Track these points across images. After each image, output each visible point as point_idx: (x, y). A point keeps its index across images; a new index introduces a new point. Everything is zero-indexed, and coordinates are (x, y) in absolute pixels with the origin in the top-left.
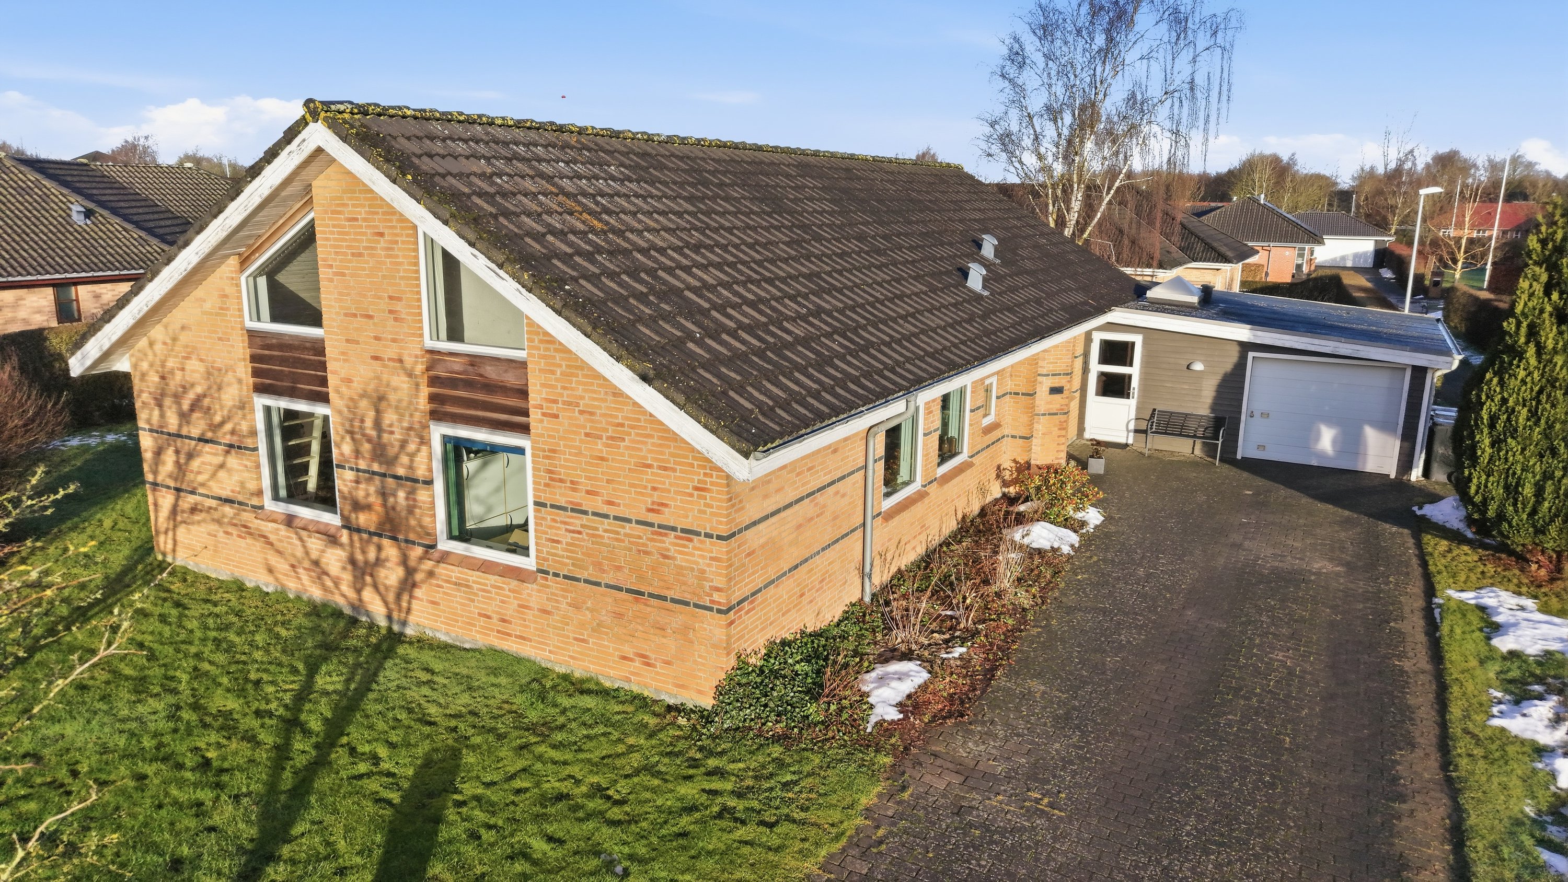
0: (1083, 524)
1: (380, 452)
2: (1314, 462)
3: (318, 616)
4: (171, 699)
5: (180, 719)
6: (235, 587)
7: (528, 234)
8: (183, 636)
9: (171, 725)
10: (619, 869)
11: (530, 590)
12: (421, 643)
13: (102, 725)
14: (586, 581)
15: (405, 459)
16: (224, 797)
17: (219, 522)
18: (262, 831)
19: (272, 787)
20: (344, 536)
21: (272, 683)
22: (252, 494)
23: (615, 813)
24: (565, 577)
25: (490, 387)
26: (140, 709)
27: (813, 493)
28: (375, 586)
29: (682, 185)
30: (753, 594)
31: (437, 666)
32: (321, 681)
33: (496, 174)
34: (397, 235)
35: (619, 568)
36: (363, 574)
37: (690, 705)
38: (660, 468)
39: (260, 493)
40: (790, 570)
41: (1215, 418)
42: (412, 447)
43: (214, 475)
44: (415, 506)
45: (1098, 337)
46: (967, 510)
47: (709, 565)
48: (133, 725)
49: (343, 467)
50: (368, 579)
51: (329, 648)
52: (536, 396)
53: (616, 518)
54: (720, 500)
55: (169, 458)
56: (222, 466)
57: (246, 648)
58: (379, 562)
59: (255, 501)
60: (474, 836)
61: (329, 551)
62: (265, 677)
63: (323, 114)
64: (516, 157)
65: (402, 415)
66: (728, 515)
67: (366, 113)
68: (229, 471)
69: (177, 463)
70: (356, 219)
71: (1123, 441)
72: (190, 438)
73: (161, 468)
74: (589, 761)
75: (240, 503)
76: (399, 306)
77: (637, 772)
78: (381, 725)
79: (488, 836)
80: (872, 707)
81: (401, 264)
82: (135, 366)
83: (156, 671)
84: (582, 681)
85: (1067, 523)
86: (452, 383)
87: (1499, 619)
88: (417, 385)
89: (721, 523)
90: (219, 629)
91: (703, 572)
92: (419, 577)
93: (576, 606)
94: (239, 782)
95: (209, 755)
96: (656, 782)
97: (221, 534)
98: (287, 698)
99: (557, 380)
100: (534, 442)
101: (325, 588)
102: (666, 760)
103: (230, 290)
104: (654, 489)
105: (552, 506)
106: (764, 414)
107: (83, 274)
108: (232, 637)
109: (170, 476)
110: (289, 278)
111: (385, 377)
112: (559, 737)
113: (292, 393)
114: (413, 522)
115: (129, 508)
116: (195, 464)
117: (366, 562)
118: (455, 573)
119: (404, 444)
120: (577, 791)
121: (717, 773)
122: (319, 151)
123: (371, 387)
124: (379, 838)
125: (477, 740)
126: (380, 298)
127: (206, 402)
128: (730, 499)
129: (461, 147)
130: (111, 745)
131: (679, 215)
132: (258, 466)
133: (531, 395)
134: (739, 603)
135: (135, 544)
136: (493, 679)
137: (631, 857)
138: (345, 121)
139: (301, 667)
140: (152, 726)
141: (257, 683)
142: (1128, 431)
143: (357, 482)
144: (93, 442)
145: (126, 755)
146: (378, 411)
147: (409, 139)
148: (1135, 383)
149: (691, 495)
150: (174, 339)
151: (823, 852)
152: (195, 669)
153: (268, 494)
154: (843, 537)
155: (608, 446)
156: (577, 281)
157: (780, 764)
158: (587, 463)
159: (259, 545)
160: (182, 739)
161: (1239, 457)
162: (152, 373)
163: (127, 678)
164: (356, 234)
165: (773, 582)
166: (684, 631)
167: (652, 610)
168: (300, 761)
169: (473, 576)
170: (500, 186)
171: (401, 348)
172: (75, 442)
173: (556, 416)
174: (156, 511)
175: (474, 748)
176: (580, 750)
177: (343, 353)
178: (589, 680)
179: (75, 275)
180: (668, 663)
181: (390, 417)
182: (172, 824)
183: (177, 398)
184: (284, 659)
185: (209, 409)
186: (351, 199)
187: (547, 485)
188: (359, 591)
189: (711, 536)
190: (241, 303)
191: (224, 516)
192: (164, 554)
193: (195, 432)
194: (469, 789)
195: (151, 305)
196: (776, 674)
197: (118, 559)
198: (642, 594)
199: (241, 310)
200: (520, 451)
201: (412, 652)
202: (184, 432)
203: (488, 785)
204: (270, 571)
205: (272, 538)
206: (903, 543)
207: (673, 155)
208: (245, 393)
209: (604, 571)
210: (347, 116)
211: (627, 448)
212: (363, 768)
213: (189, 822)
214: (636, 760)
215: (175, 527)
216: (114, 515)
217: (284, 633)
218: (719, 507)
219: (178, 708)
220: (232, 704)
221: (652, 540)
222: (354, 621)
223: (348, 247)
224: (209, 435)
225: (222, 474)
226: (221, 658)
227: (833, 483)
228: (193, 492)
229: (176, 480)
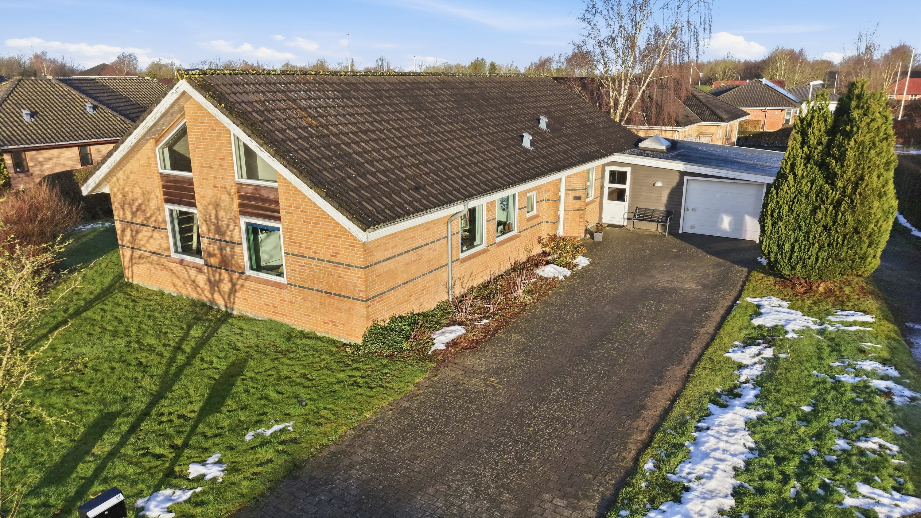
0: (576, 265)
1: (218, 230)
2: (719, 235)
3: (196, 306)
4: (127, 339)
5: (131, 347)
6: (159, 293)
7: (277, 130)
8: (135, 313)
9: (127, 349)
10: (304, 403)
11: (285, 292)
12: (240, 318)
13: (98, 349)
14: (308, 288)
15: (229, 233)
16: (146, 376)
17: (151, 263)
18: (160, 388)
19: (166, 372)
20: (205, 269)
21: (172, 333)
22: (165, 250)
23: (308, 384)
24: (299, 287)
25: (264, 200)
26: (114, 342)
27: (415, 249)
28: (219, 292)
29: (366, 99)
30: (381, 294)
31: (245, 327)
32: (192, 333)
33: (267, 100)
34: (221, 130)
35: (321, 282)
36: (214, 286)
37: (353, 343)
38: (335, 236)
39: (169, 249)
40: (403, 284)
41: (667, 211)
42: (232, 227)
43: (148, 241)
44: (234, 255)
45: (608, 169)
46: (518, 259)
47: (358, 280)
48: (111, 349)
49: (204, 237)
50: (216, 288)
51: (198, 319)
52: (282, 205)
53: (318, 259)
54: (360, 251)
55: (128, 233)
56: (151, 237)
57: (162, 319)
58: (220, 281)
59: (166, 253)
60: (247, 391)
61: (199, 276)
62: (169, 331)
63: (185, 76)
64: (279, 91)
65: (226, 213)
66: (364, 258)
67: (206, 74)
68: (155, 239)
69: (132, 235)
70: (204, 123)
71: (622, 224)
72: (137, 224)
73: (125, 238)
74: (303, 365)
75: (160, 254)
76: (224, 163)
77: (322, 369)
78: (216, 350)
79: (252, 391)
80: (433, 344)
81: (224, 143)
82: (111, 190)
83: (122, 328)
84: (308, 333)
85: (568, 266)
86: (248, 198)
87: (762, 311)
88: (232, 199)
89: (361, 261)
90: (151, 311)
91: (355, 283)
92: (238, 287)
93: (304, 300)
94: (153, 371)
95: (142, 360)
96: (329, 372)
97: (153, 269)
98: (177, 340)
99: (291, 197)
100: (283, 225)
101: (198, 293)
102: (336, 364)
103: (151, 155)
104: (333, 246)
105: (292, 254)
106: (378, 213)
107: (93, 140)
108: (156, 314)
109: (129, 242)
110: (178, 148)
111: (219, 195)
112: (292, 355)
113: (180, 203)
114: (234, 262)
115: (114, 258)
116: (140, 236)
117: (215, 280)
118: (254, 285)
119: (228, 225)
120: (294, 375)
121: (357, 369)
122: (184, 92)
123: (213, 200)
124: (208, 391)
125: (257, 356)
126: (215, 159)
127: (143, 207)
128: (365, 251)
129: (251, 88)
130: (101, 356)
131: (361, 115)
132: (167, 237)
133: (280, 204)
134: (373, 298)
135: (115, 275)
136: (268, 332)
137: (310, 399)
138: (195, 78)
139: (185, 327)
140: (118, 349)
141: (165, 333)
142: (624, 219)
143: (210, 244)
144: (98, 226)
145: (107, 360)
146: (217, 211)
147: (225, 85)
148: (627, 193)
149: (348, 249)
150: (128, 178)
151: (391, 398)
152: (139, 327)
153: (172, 250)
154: (435, 270)
155: (313, 226)
156: (297, 152)
157: (385, 366)
158: (305, 235)
159: (169, 274)
160: (131, 354)
161: (680, 232)
162: (119, 193)
163: (109, 331)
164: (204, 129)
165: (393, 289)
166: (349, 309)
167: (335, 301)
168: (179, 363)
169: (261, 287)
170: (267, 106)
171: (226, 182)
172: (89, 227)
173: (291, 213)
174: (124, 259)
175: (254, 359)
176: (300, 360)
177: (201, 184)
178: (311, 333)
179: (89, 141)
180: (343, 324)
181: (221, 214)
182: (125, 385)
183: (130, 205)
184: (178, 323)
185: (145, 210)
186: (201, 113)
187: (289, 245)
188: (212, 294)
189: (357, 267)
190: (156, 161)
191: (153, 260)
192: (128, 279)
193: (139, 221)
194: (248, 374)
195: (116, 162)
196: (392, 330)
197: (107, 281)
198: (331, 294)
199: (157, 164)
200: (278, 229)
201: (235, 321)
202: (134, 221)
203: (257, 373)
204: (174, 285)
205: (175, 270)
206: (474, 274)
207: (366, 82)
208: (160, 203)
209: (315, 284)
210: (196, 76)
211: (321, 227)
212: (205, 366)
213: (131, 384)
214: (323, 364)
215: (132, 266)
216: (107, 261)
217: (179, 313)
218: (360, 254)
219: (130, 342)
220: (154, 341)
221: (334, 269)
222: (211, 308)
223: (201, 135)
224: (145, 222)
225: (151, 241)
226: (151, 323)
227: (428, 244)
228: (139, 249)
229: (131, 243)
